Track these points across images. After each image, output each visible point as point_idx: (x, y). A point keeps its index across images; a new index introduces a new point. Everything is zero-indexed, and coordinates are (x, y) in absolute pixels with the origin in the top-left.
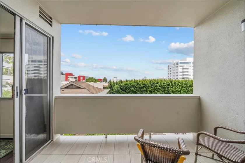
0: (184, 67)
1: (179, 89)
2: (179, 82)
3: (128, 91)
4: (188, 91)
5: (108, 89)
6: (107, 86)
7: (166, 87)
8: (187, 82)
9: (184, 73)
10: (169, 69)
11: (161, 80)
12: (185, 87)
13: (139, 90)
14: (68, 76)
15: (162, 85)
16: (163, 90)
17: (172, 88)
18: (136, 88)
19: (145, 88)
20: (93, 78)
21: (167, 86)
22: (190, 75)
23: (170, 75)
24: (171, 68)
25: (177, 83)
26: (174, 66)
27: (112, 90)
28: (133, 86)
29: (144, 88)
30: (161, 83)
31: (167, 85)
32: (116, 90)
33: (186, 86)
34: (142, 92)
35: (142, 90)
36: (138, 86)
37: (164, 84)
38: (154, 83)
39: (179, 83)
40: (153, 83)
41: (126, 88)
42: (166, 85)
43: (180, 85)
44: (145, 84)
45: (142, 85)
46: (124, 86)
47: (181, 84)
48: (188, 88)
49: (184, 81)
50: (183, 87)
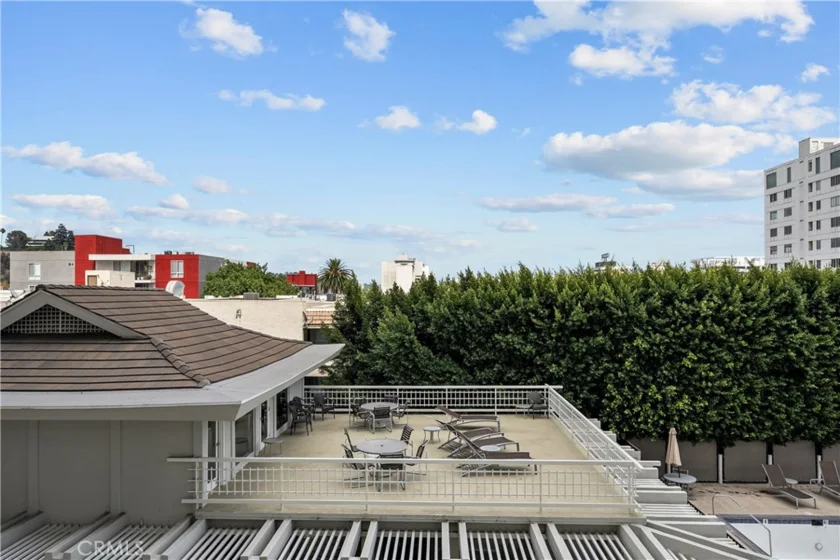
3: (475, 357)
5: (333, 341)
6: (328, 321)
7: (769, 323)
10: (773, 197)
11: (727, 271)
13: (556, 349)
14: (92, 257)
15: (736, 308)
16: (742, 349)
17: (814, 330)
18: (539, 331)
19: (606, 331)
20: (251, 265)
21: (772, 315)
23: (781, 239)
24: (788, 194)
26: (813, 177)
27: (365, 351)
28: (512, 319)
29: (593, 334)
30: (725, 297)
31: (777, 308)
32: (388, 349)
34: (579, 361)
35: (579, 345)
36: (551, 316)
37: (753, 299)
38: (668, 299)
40: (662, 296)
41: (462, 334)
42: (765, 313)
44: (603, 306)
45: (578, 314)
46: (447, 320)
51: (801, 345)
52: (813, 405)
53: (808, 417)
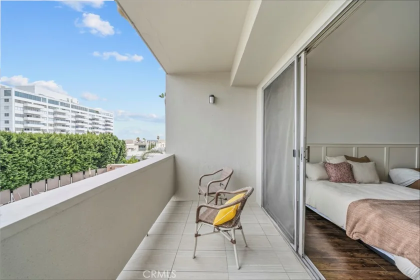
0: (29, 105)
1: (32, 153)
2: (31, 139)
4: (55, 155)
8: (51, 138)
9: (29, 118)
12: (47, 148)
17: (10, 152)
22: (44, 124)
25: (26, 140)
33: (50, 146)
39: (33, 141)
43: (35, 146)
47: (37, 143)
48: (53, 150)
49: (44, 136)
50: (41, 148)
51: (5, 158)
52: (10, 177)
53: (8, 182)
